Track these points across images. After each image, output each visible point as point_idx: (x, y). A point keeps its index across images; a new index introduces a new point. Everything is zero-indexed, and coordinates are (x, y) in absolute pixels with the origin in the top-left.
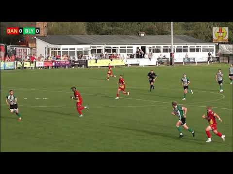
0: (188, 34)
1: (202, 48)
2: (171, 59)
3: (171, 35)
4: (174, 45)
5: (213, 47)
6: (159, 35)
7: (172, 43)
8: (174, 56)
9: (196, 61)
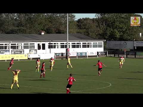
0: (81, 33)
1: (92, 44)
2: (67, 54)
3: (67, 33)
4: (69, 42)
5: (102, 43)
6: (57, 33)
7: (68, 41)
8: (69, 51)
9: (87, 55)
